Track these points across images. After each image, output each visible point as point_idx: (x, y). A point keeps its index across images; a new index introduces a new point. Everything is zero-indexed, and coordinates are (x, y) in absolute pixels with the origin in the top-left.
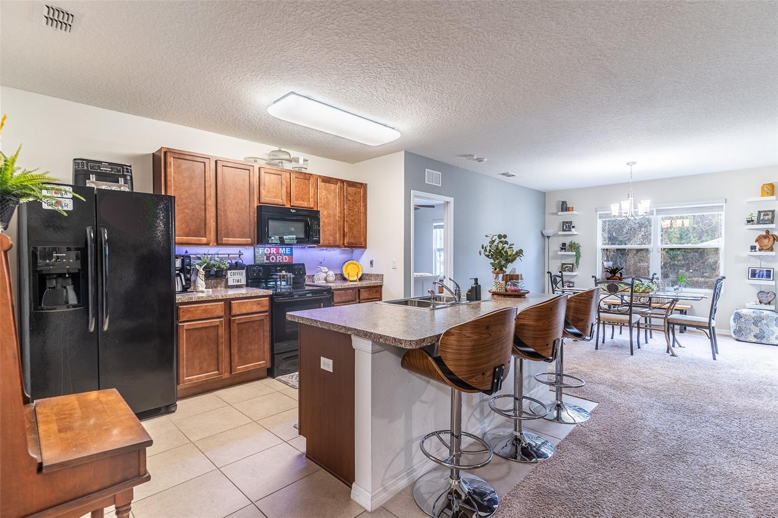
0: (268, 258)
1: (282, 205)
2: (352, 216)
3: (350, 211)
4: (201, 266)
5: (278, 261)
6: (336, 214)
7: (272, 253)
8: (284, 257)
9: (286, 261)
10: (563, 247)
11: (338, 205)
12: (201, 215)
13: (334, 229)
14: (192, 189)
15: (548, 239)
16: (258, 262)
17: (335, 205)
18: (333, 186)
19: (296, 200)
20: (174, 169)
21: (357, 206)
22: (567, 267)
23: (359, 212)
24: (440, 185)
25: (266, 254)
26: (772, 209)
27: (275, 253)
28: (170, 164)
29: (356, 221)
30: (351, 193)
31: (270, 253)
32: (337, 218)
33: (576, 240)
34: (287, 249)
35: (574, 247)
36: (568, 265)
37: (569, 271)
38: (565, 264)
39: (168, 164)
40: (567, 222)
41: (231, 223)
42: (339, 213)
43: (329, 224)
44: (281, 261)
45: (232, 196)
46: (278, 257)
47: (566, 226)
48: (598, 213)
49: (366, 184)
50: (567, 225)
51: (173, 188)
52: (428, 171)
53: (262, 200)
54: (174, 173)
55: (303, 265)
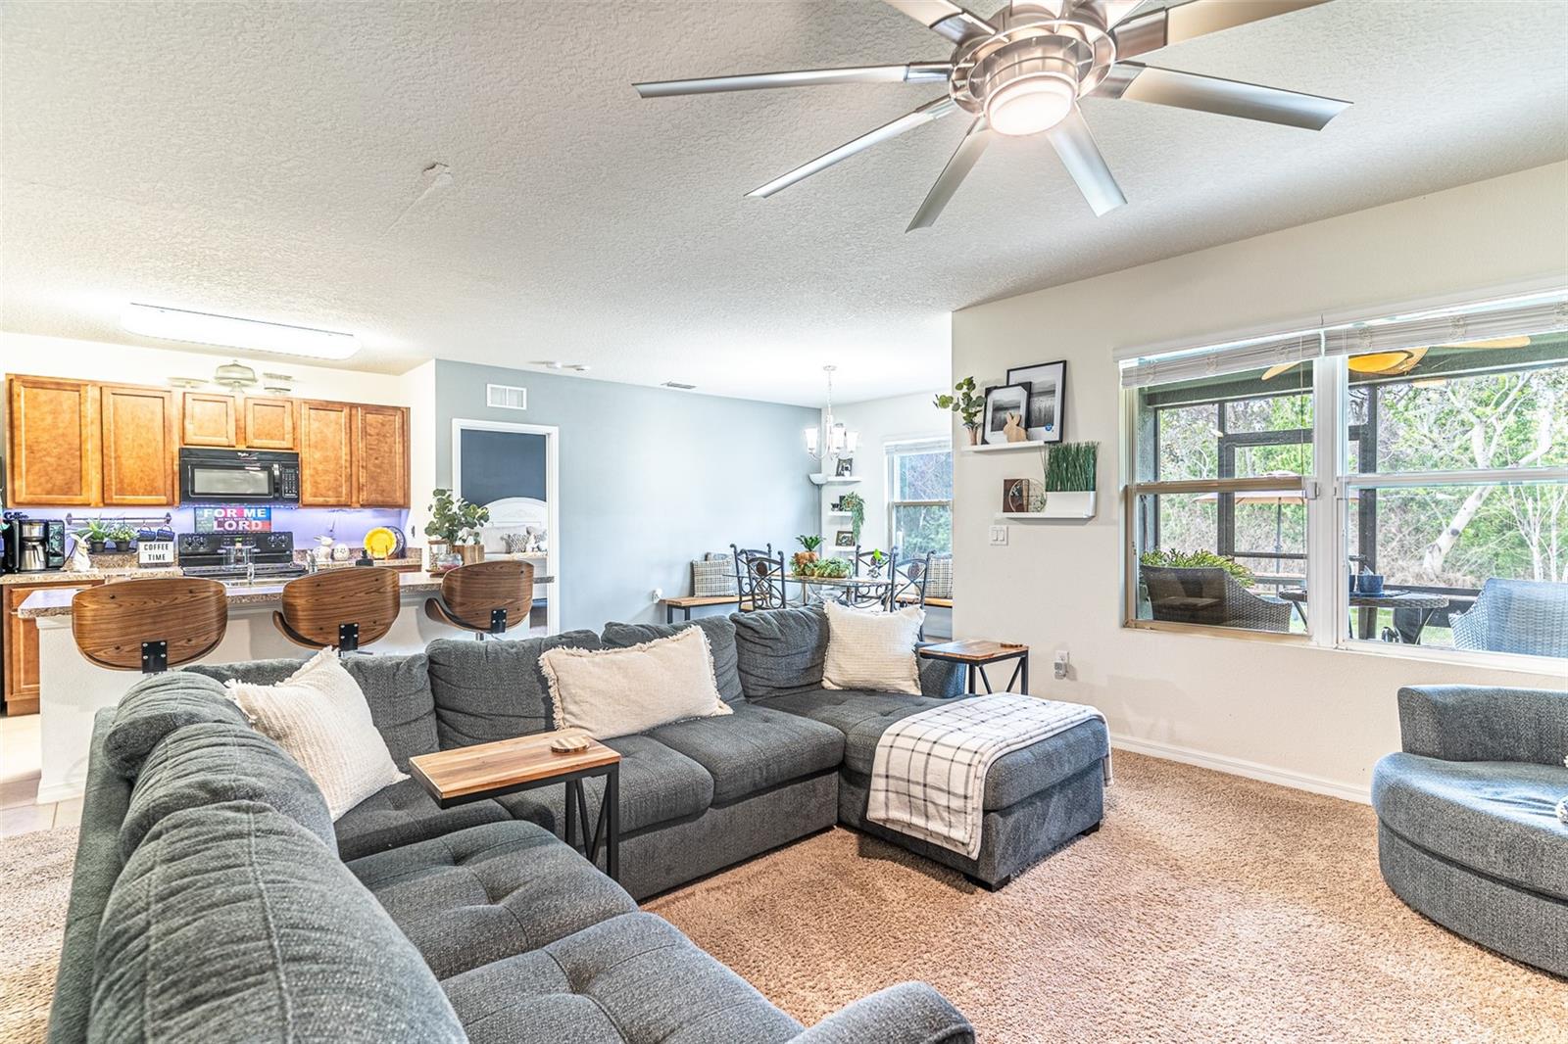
0: (221, 524)
1: (229, 446)
2: (376, 459)
3: (371, 452)
4: (81, 537)
5: (241, 528)
6: (341, 457)
7: (229, 516)
8: (254, 522)
9: (258, 529)
10: (839, 503)
11: (343, 442)
12: (74, 464)
13: (337, 480)
14: (58, 428)
15: (820, 489)
16: (201, 530)
17: (338, 443)
18: (333, 415)
19: (256, 438)
20: (25, 403)
21: (386, 443)
22: (844, 537)
23: (391, 452)
24: (525, 408)
25: (216, 519)
27: (235, 516)
28: (19, 395)
29: (386, 467)
30: (374, 424)
31: (225, 517)
32: (343, 462)
33: (860, 491)
34: (259, 510)
37: (847, 545)
38: (843, 532)
39: (15, 397)
40: (844, 461)
41: (129, 475)
42: (346, 454)
43: (326, 472)
44: (247, 528)
45: (130, 436)
46: (241, 523)
47: (842, 468)
48: (885, 444)
49: (408, 409)
50: (844, 464)
51: (23, 429)
52: (492, 388)
53: (188, 440)
54: (26, 407)
55: (289, 535)
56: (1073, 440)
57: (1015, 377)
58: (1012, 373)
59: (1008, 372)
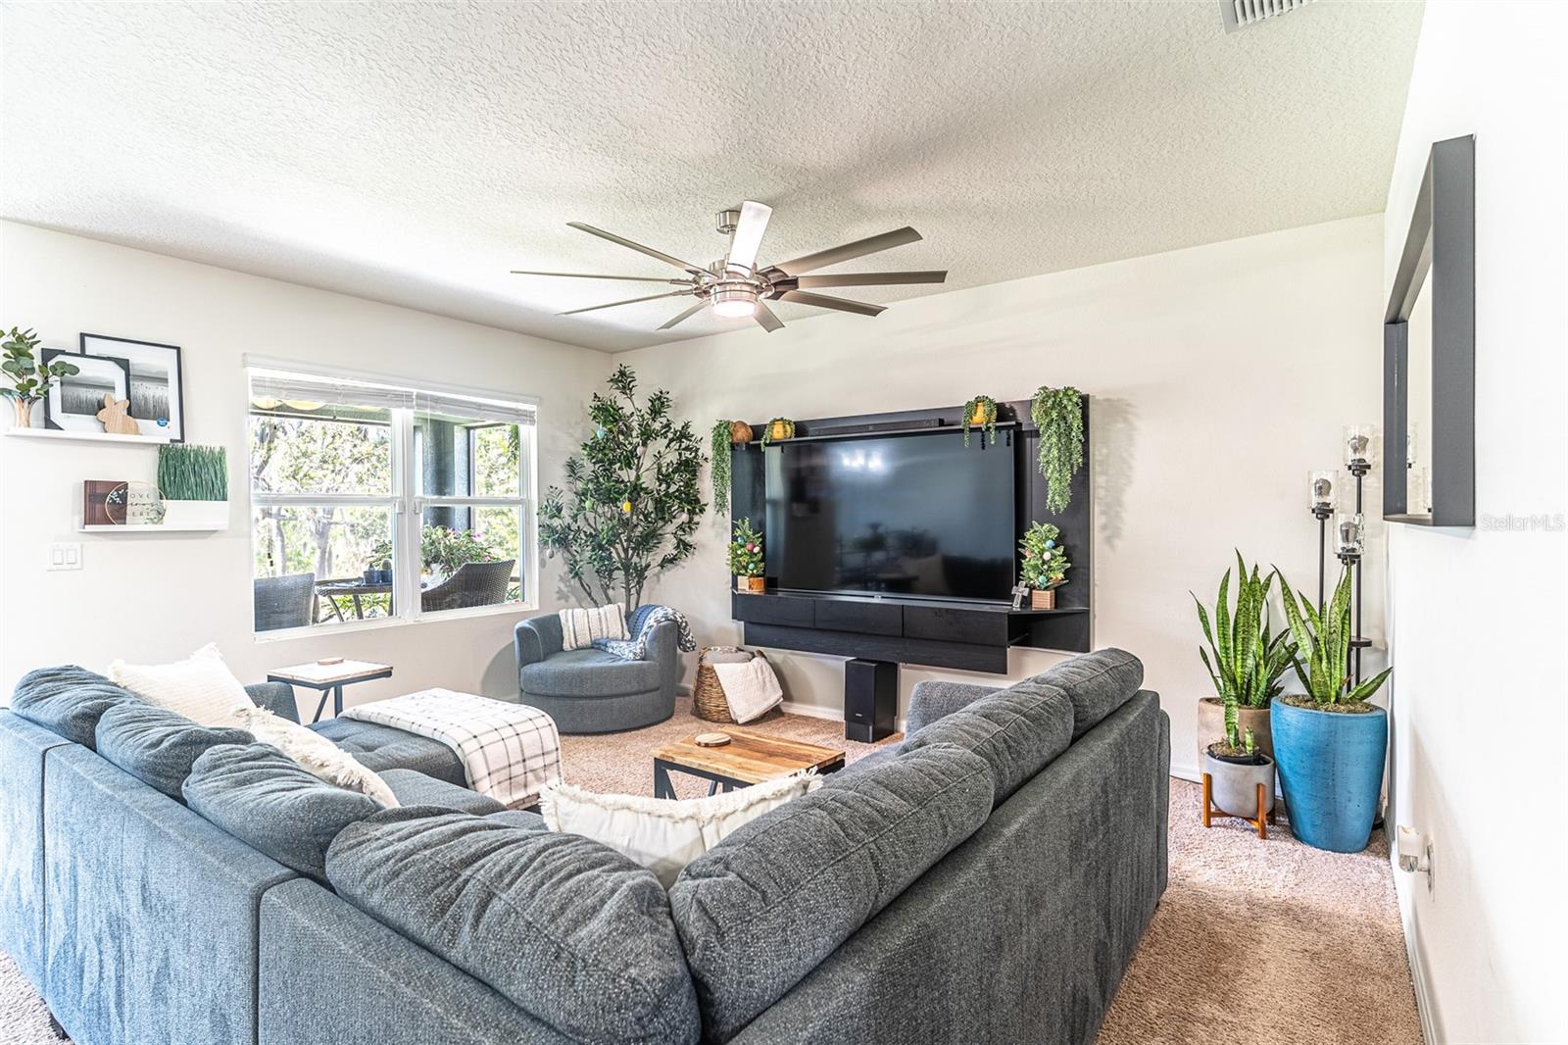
56: (193, 441)
57: (93, 348)
58: (86, 338)
59: (83, 336)
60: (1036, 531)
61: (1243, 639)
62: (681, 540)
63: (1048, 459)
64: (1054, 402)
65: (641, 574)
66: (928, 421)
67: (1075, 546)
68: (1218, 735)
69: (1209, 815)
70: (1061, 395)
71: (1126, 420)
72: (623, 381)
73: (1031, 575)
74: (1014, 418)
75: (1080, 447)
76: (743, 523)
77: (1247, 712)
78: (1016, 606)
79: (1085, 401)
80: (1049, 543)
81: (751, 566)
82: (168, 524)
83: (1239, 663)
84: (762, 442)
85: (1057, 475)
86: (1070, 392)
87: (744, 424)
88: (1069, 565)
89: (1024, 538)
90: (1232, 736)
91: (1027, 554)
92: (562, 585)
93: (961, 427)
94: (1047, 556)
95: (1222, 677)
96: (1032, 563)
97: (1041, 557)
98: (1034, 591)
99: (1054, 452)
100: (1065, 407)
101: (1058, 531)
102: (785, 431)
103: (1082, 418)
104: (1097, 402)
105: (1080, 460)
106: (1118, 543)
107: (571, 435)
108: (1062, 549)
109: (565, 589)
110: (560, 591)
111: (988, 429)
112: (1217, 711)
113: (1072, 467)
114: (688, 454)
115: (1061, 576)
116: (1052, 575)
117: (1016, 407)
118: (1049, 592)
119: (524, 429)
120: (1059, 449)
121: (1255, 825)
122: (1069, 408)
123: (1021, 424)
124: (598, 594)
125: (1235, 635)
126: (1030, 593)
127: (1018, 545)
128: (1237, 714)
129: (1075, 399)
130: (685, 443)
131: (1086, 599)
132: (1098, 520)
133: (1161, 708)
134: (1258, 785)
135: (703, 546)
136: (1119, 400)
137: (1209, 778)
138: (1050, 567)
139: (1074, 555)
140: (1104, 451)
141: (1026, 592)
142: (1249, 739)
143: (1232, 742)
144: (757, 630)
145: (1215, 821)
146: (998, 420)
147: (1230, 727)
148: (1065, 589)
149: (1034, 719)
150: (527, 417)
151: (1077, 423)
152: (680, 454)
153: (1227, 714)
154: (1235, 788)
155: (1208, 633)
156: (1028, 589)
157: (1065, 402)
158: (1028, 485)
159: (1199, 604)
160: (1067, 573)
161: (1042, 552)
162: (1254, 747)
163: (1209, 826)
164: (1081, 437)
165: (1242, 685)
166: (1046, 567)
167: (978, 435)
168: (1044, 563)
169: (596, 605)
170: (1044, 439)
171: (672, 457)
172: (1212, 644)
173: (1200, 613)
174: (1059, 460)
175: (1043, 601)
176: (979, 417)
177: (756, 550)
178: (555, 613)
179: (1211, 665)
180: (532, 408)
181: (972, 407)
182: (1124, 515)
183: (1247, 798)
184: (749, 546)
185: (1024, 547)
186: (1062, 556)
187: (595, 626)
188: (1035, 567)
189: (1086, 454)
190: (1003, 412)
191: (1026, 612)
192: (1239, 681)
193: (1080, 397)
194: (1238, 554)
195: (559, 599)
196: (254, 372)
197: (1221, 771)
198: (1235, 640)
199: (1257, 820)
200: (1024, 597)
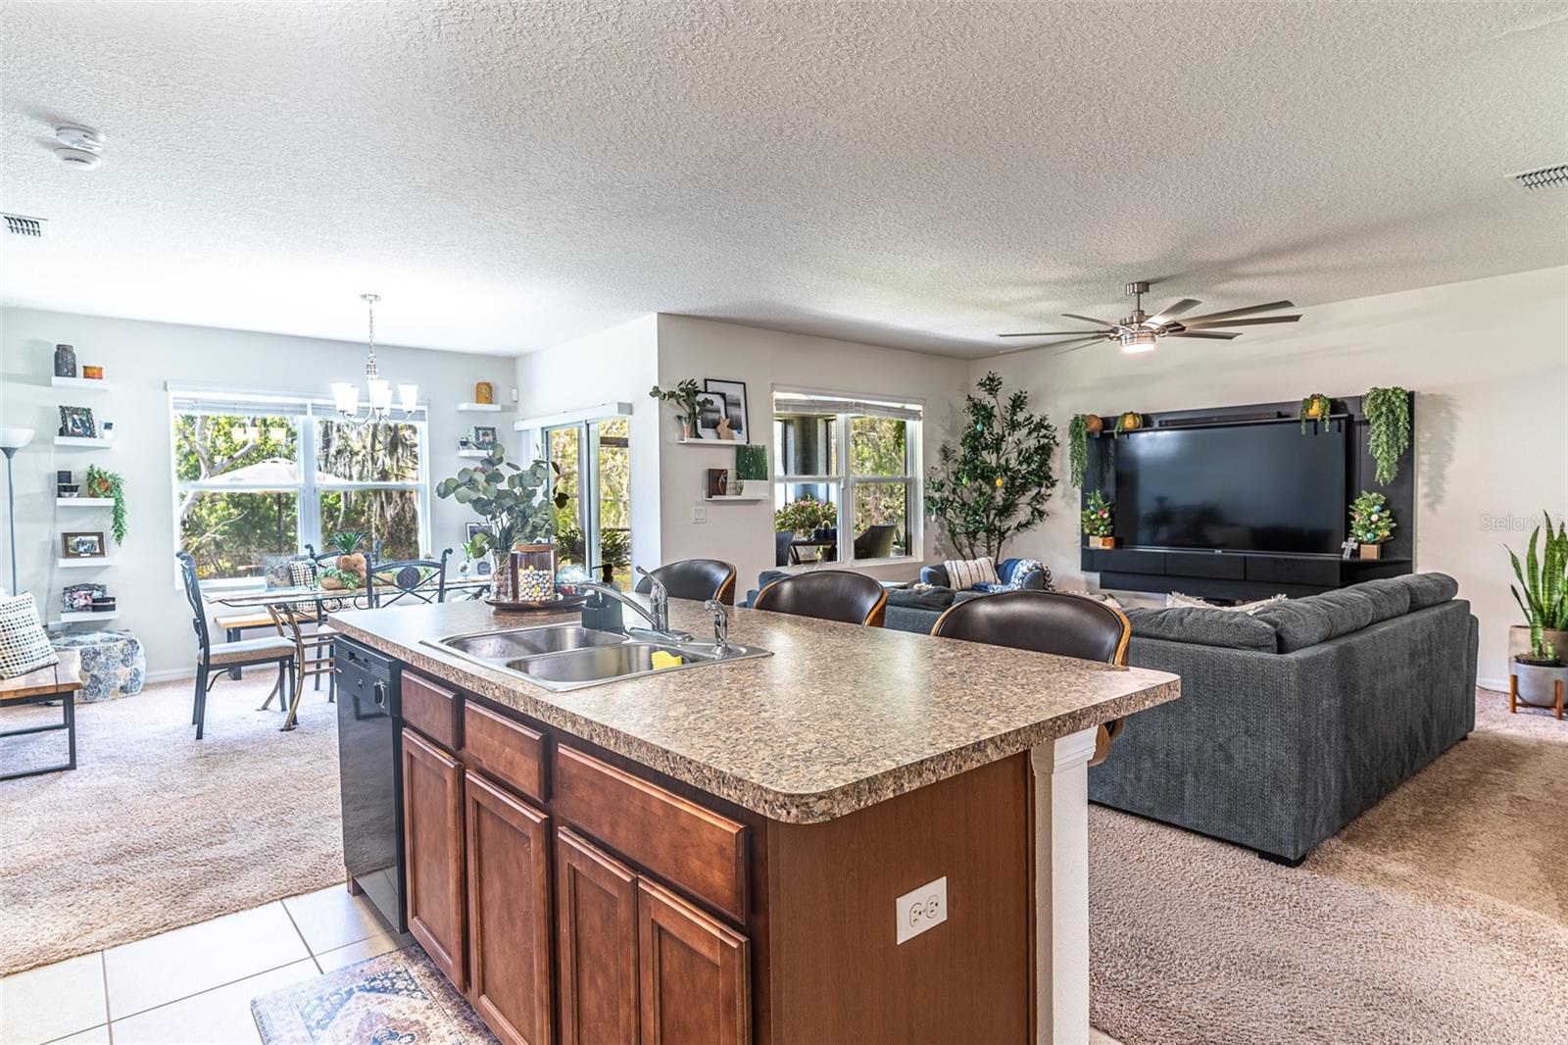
10: (65, 484)
15: (9, 457)
22: (83, 543)
26: (492, 427)
33: (105, 465)
35: (100, 484)
36: (83, 538)
37: (93, 555)
38: (76, 535)
40: (76, 411)
47: (74, 421)
48: (172, 393)
50: (75, 416)
56: (754, 443)
57: (711, 386)
58: (708, 382)
59: (706, 380)
60: (1364, 499)
61: (1550, 578)
62: (1036, 509)
63: (1377, 445)
64: (1384, 399)
65: (1002, 535)
66: (1269, 414)
67: (1400, 510)
68: (1526, 649)
69: (1515, 705)
70: (1390, 393)
71: (1448, 411)
72: (992, 385)
73: (1360, 533)
74: (1345, 410)
75: (1406, 434)
76: (1095, 494)
77: (1551, 633)
78: (1346, 556)
79: (1411, 396)
80: (1376, 508)
81: (1102, 528)
82: (745, 495)
83: (1546, 597)
84: (1115, 431)
85: (1385, 455)
86: (1398, 392)
87: (1096, 417)
88: (1395, 525)
89: (1354, 504)
90: (1536, 649)
91: (1356, 516)
92: (937, 543)
93: (1298, 418)
94: (1374, 518)
95: (1531, 609)
96: (1361, 523)
97: (1369, 519)
98: (1362, 546)
99: (1384, 438)
100: (1394, 403)
101: (1384, 498)
102: (1135, 423)
103: (1409, 411)
104: (1422, 397)
105: (1406, 444)
106: (1439, 507)
107: (943, 427)
108: (1388, 512)
109: (939, 547)
110: (936, 548)
111: (1323, 420)
112: (1526, 633)
113: (1399, 450)
114: (1046, 441)
115: (1387, 533)
116: (1379, 532)
117: (1346, 401)
118: (1376, 546)
119: (910, 424)
120: (1388, 435)
121: (1554, 712)
122: (1397, 404)
123: (1353, 416)
124: (967, 551)
125: (1543, 578)
126: (1359, 547)
127: (1348, 509)
128: (1541, 634)
129: (1402, 397)
130: (1043, 432)
131: (1410, 551)
132: (1421, 488)
133: (1472, 613)
134: (1556, 682)
135: (1054, 513)
136: (1442, 395)
137: (1515, 678)
138: (1377, 526)
139: (1399, 517)
140: (1428, 435)
141: (1355, 546)
142: (1550, 649)
143: (1536, 654)
144: (1113, 578)
145: (1518, 708)
146: (1331, 413)
147: (1534, 641)
148: (1390, 544)
149: (1386, 593)
150: (914, 415)
151: (1403, 417)
152: (1039, 441)
153: (1533, 634)
154: (1537, 683)
155: (1520, 576)
156: (1356, 544)
157: (1394, 399)
158: (1357, 463)
159: (1512, 555)
160: (1392, 531)
161: (1370, 514)
162: (1555, 656)
163: (1514, 711)
164: (1407, 426)
165: (1548, 614)
166: (1373, 526)
167: (1313, 423)
168: (1372, 523)
169: (964, 558)
170: (1374, 427)
171: (1031, 443)
172: (1522, 582)
173: (1513, 561)
174: (1387, 444)
175: (1370, 553)
176: (1315, 410)
177: (1106, 516)
178: (940, 563)
179: (1521, 597)
180: (919, 407)
181: (1307, 403)
182: (1445, 485)
183: (1546, 689)
184: (1101, 513)
185: (1354, 511)
186: (1388, 518)
187: (974, 572)
188: (1363, 527)
189: (1411, 438)
190: (1336, 405)
191: (1356, 560)
192: (1546, 611)
193: (1407, 395)
194: (1546, 515)
195: (936, 554)
196: (778, 395)
197: (1524, 671)
198: (1543, 582)
199: (1555, 707)
200: (1353, 550)
